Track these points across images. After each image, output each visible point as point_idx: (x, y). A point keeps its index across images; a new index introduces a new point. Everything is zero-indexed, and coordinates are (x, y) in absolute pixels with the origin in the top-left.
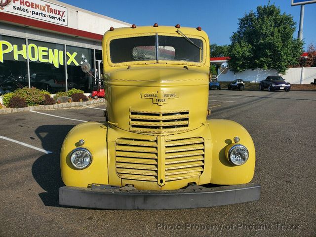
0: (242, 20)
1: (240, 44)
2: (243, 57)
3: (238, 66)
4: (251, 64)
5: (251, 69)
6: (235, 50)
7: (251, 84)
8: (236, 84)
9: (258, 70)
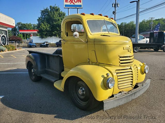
0: (42, 11)
1: (44, 24)
2: (46, 30)
3: (44, 35)
4: (50, 34)
5: (50, 37)
6: (42, 27)
7: (51, 44)
8: (45, 44)
9: (53, 37)
